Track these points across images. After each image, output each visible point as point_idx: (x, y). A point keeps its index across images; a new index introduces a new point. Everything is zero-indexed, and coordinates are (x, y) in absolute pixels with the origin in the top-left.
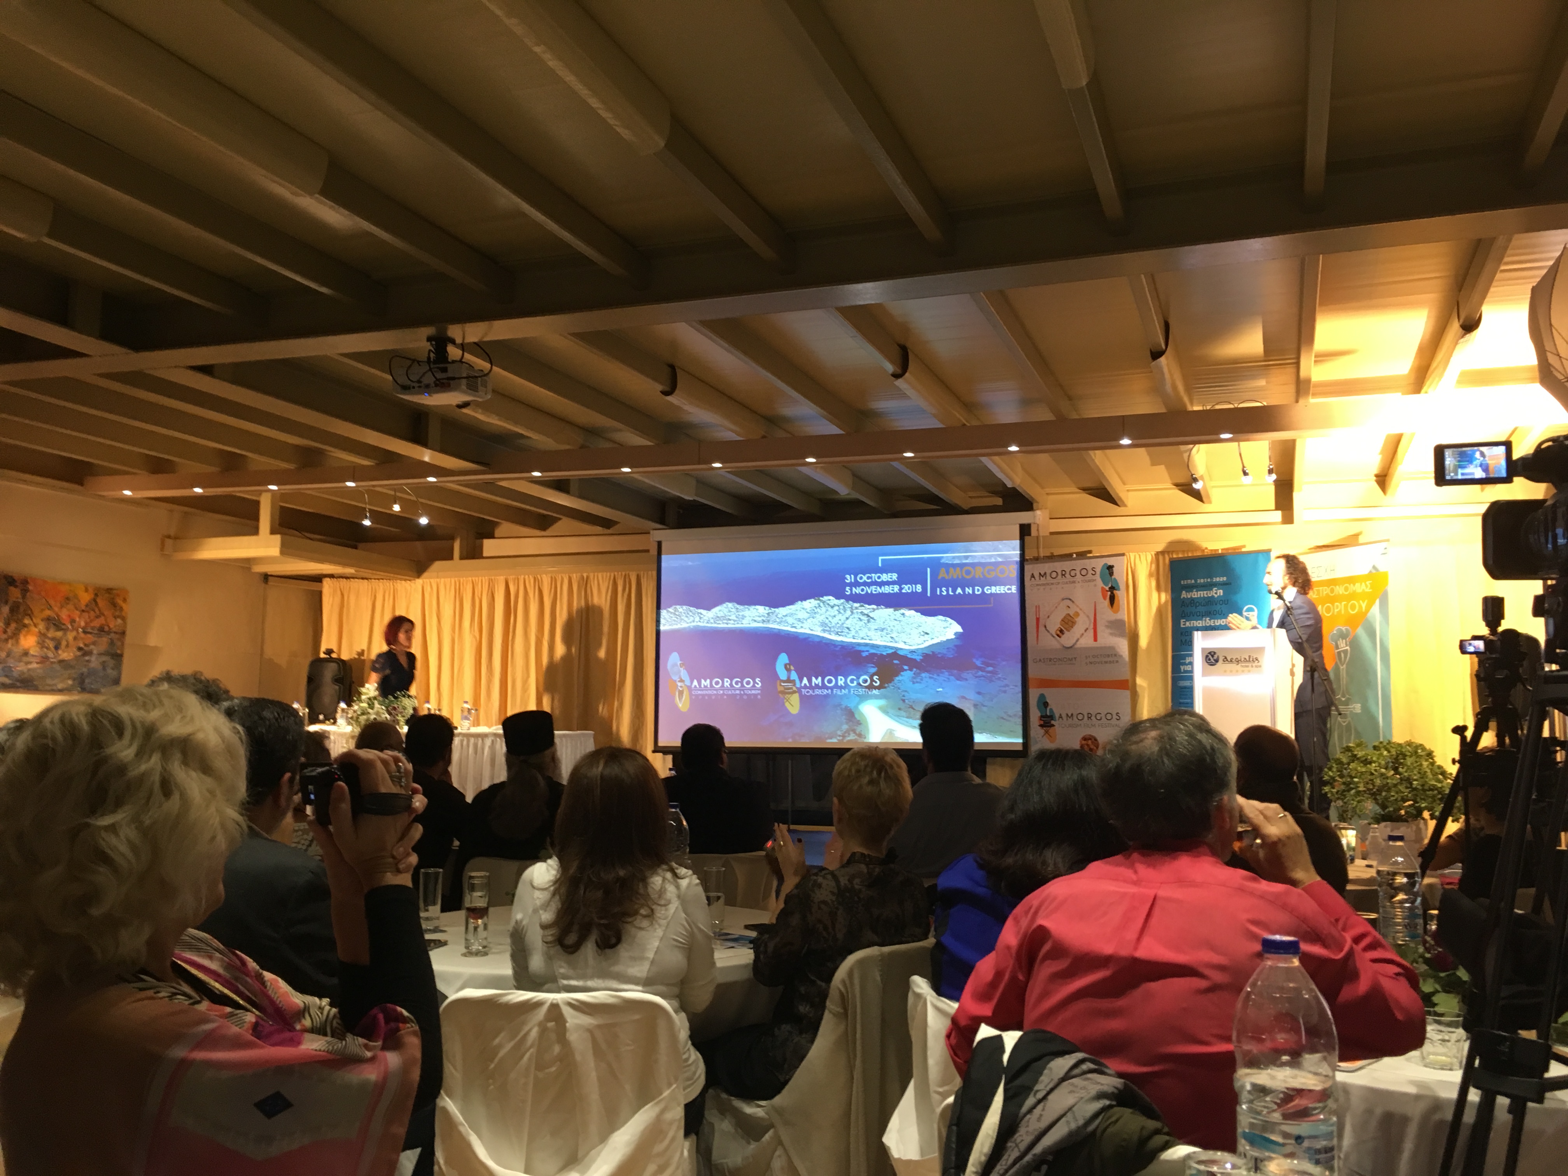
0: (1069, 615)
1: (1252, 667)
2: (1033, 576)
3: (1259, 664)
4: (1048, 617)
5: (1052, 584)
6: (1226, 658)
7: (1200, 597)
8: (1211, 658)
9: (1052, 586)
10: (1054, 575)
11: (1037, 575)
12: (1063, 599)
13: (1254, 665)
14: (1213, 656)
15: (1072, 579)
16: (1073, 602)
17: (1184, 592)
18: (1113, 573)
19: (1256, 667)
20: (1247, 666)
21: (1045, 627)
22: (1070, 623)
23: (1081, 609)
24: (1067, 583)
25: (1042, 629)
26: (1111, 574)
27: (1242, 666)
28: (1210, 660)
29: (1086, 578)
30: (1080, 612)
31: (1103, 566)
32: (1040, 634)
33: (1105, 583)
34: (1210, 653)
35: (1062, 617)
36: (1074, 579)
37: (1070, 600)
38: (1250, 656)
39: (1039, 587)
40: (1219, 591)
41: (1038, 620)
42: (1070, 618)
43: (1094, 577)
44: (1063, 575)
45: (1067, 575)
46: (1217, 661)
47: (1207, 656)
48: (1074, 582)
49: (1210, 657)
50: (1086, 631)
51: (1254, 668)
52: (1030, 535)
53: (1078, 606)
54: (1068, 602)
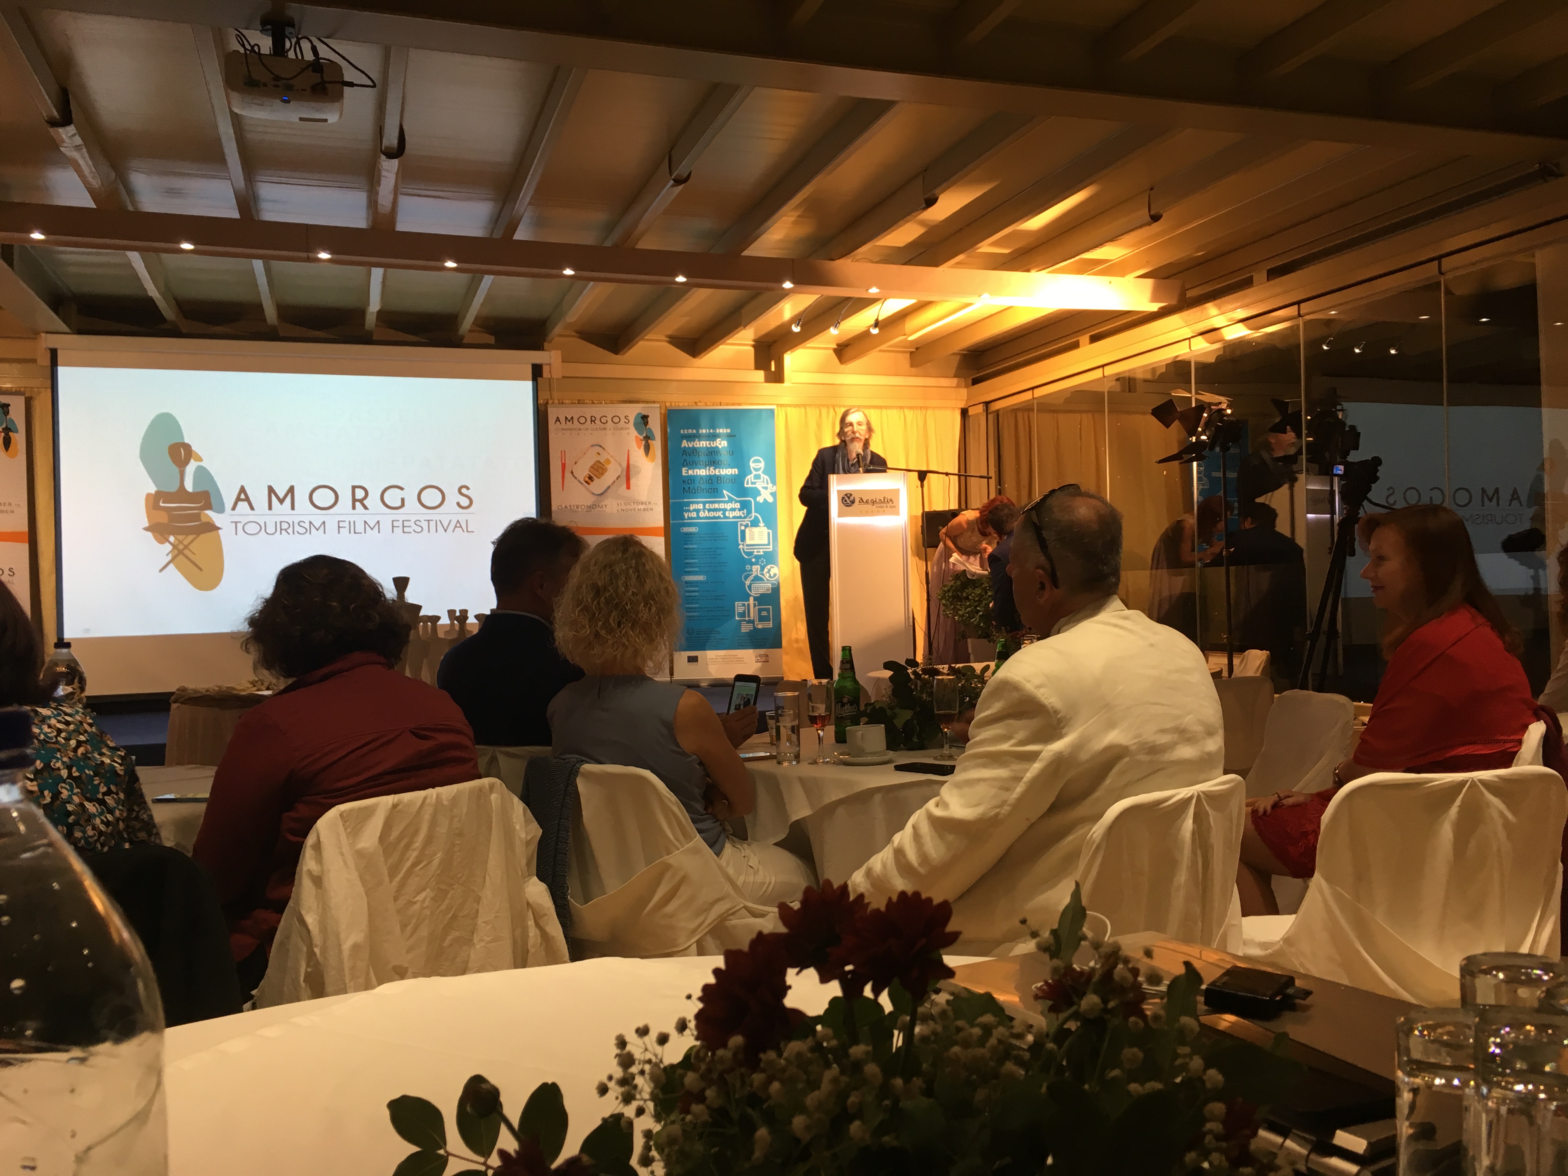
0: (599, 461)
1: (887, 507)
2: (558, 420)
3: (893, 505)
4: (576, 463)
5: (580, 429)
6: (862, 499)
7: (703, 447)
8: (848, 500)
9: (580, 432)
10: (582, 420)
11: (562, 419)
12: (592, 446)
13: (888, 505)
14: (849, 498)
15: (602, 426)
16: (604, 449)
17: (685, 441)
18: (647, 423)
19: (891, 507)
20: (882, 507)
21: (572, 473)
22: (600, 470)
23: (612, 457)
24: (597, 429)
25: (568, 475)
26: (646, 423)
27: (878, 507)
28: (846, 501)
29: (619, 425)
30: (610, 459)
31: (638, 414)
32: (565, 480)
33: (640, 433)
34: (846, 495)
35: (592, 464)
36: (605, 426)
37: (600, 446)
38: (884, 498)
39: (564, 432)
40: (723, 442)
41: (564, 466)
42: (599, 465)
43: (627, 426)
44: (592, 421)
45: (597, 421)
46: (853, 502)
47: (843, 498)
48: (605, 429)
49: (846, 498)
50: (617, 478)
51: (889, 508)
52: (541, 376)
53: (608, 453)
54: (600, 450)
